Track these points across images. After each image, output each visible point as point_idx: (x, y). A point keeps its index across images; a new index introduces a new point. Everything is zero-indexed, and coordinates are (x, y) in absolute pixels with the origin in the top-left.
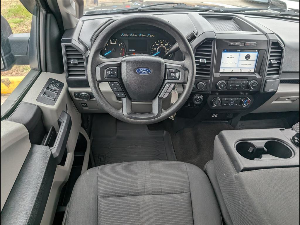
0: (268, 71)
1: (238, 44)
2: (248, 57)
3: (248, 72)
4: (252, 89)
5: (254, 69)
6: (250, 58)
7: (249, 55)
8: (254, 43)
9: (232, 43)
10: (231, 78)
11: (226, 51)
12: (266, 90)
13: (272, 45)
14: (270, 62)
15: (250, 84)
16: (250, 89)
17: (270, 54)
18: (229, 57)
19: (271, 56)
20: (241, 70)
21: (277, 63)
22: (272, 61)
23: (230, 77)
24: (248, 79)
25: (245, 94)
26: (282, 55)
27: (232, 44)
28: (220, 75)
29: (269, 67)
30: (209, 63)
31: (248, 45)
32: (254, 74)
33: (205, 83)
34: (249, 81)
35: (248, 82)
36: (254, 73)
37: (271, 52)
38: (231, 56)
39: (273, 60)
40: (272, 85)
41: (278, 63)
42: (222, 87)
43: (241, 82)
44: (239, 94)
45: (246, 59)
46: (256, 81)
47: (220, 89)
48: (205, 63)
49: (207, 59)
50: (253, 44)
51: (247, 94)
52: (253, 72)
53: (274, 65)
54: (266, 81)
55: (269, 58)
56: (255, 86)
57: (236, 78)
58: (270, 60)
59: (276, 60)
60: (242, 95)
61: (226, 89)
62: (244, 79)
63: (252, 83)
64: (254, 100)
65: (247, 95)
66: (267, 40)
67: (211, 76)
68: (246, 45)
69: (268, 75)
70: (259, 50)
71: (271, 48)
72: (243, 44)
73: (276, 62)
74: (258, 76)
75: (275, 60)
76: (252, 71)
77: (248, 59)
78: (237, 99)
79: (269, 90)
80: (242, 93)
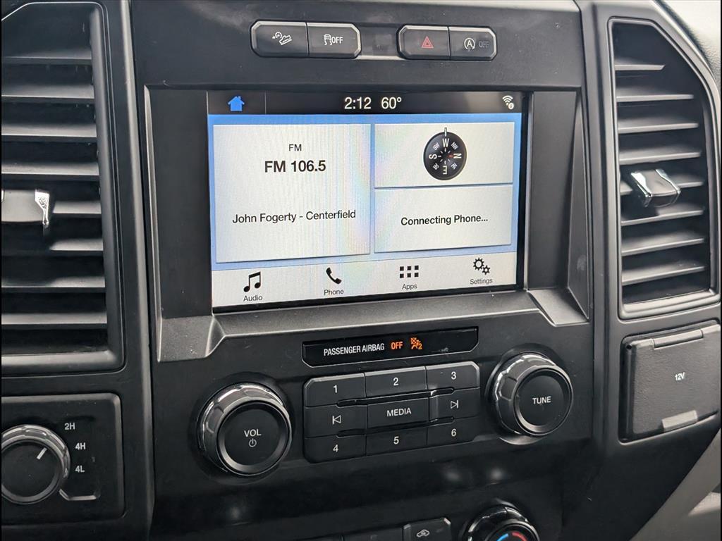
0: (631, 262)
1: (337, 40)
2: (444, 154)
3: (468, 285)
4: (525, 432)
5: (512, 257)
6: (461, 163)
7: (453, 138)
8: (481, 38)
9: (285, 30)
10: (328, 352)
11: (246, 110)
12: (641, 422)
13: (620, 53)
14: (625, 189)
15: (505, 389)
16: (513, 435)
17: (616, 127)
18: (280, 167)
19: (628, 142)
20: (404, 272)
21: (684, 190)
22: (639, 177)
23: (314, 345)
24: (480, 348)
25: (482, 480)
26: (701, 128)
27: (285, 40)
28: (216, 335)
29: (629, 234)
30: (89, 227)
31: (427, 46)
32: (523, 299)
33: (70, 426)
34: (489, 362)
35: (485, 375)
36: (518, 287)
37: (625, 111)
38: (298, 157)
39: (650, 174)
40: (680, 376)
41: (686, 197)
42: (253, 443)
43: (426, 376)
44: (437, 486)
45: (437, 174)
46: (548, 352)
47: (231, 473)
48: (38, 225)
49: (61, 190)
50: (470, 44)
51: (497, 474)
52: (512, 280)
53: (665, 214)
54: (625, 348)
55: (616, 158)
56: (547, 400)
57: (367, 348)
58: (626, 172)
59: (672, 168)
60: (460, 487)
61: (301, 463)
62: (445, 352)
63: (519, 378)
64: (564, 522)
65: (502, 483)
66: (575, 8)
67: (129, 356)
68: (409, 49)
69: (634, 292)
70: (525, 96)
71: (620, 74)
72: (386, 38)
73: (670, 186)
74: (559, 315)
75: (661, 174)
76: (503, 271)
77: (452, 173)
78: (424, 533)
79: (668, 423)
80: (453, 476)
